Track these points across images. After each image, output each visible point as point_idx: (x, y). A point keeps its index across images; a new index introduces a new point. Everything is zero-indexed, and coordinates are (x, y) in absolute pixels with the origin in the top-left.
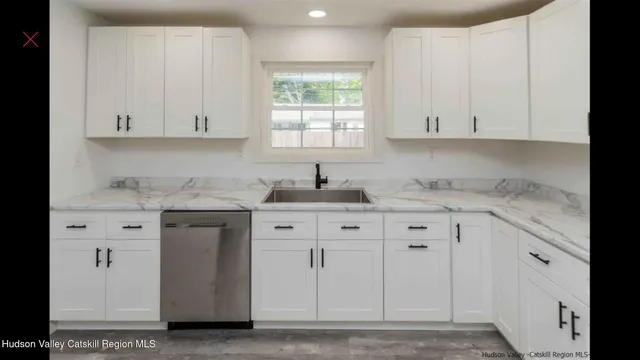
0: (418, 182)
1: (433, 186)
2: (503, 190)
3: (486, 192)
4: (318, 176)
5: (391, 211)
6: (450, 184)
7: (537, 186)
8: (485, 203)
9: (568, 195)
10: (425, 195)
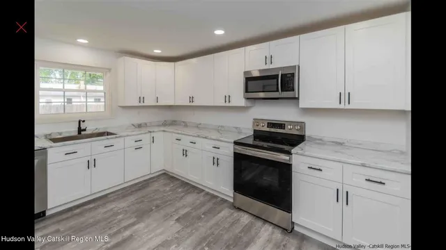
0: (133, 125)
1: (140, 126)
2: (165, 124)
3: (159, 126)
4: (79, 128)
5: (128, 136)
6: (146, 124)
7: (175, 121)
8: (162, 129)
9: (184, 122)
10: (137, 129)
